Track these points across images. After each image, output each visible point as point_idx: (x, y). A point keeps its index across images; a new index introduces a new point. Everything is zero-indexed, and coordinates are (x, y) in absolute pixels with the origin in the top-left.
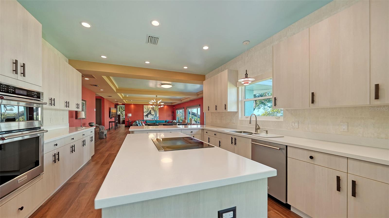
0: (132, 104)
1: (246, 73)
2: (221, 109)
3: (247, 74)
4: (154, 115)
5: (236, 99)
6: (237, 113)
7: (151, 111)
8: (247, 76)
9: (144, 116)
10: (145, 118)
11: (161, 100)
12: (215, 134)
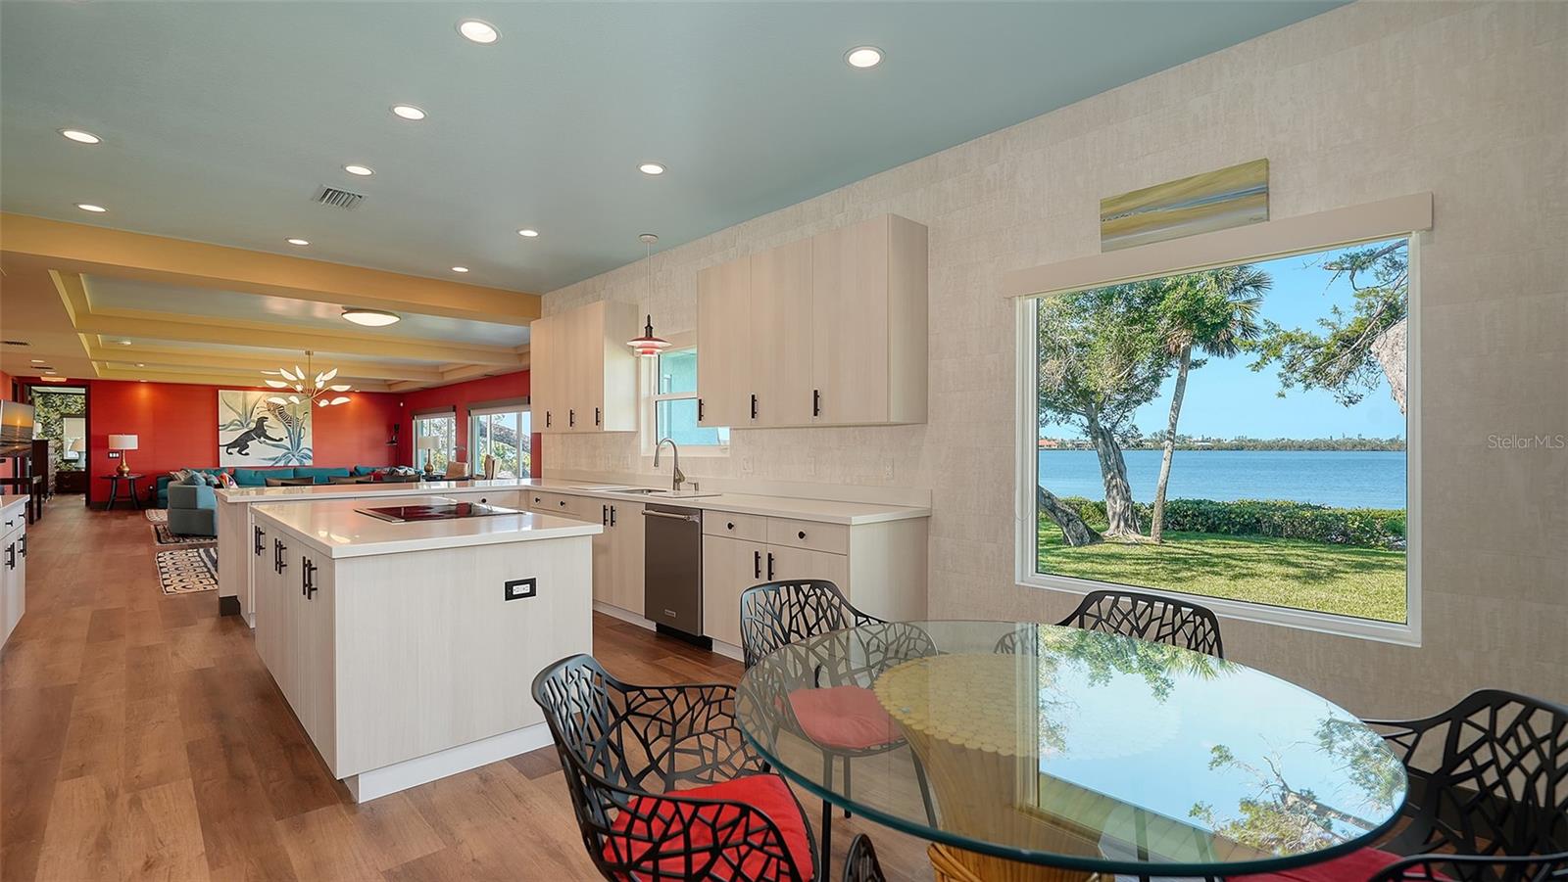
0: (139, 382)
1: (649, 325)
2: (585, 421)
3: (651, 328)
4: (281, 440)
5: (632, 394)
6: (635, 434)
7: (262, 420)
8: (651, 332)
9: (223, 450)
10: (229, 460)
11: (335, 371)
12: (562, 504)
